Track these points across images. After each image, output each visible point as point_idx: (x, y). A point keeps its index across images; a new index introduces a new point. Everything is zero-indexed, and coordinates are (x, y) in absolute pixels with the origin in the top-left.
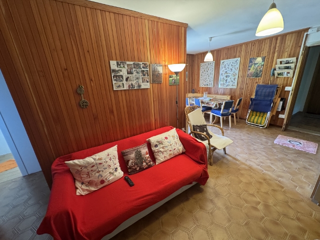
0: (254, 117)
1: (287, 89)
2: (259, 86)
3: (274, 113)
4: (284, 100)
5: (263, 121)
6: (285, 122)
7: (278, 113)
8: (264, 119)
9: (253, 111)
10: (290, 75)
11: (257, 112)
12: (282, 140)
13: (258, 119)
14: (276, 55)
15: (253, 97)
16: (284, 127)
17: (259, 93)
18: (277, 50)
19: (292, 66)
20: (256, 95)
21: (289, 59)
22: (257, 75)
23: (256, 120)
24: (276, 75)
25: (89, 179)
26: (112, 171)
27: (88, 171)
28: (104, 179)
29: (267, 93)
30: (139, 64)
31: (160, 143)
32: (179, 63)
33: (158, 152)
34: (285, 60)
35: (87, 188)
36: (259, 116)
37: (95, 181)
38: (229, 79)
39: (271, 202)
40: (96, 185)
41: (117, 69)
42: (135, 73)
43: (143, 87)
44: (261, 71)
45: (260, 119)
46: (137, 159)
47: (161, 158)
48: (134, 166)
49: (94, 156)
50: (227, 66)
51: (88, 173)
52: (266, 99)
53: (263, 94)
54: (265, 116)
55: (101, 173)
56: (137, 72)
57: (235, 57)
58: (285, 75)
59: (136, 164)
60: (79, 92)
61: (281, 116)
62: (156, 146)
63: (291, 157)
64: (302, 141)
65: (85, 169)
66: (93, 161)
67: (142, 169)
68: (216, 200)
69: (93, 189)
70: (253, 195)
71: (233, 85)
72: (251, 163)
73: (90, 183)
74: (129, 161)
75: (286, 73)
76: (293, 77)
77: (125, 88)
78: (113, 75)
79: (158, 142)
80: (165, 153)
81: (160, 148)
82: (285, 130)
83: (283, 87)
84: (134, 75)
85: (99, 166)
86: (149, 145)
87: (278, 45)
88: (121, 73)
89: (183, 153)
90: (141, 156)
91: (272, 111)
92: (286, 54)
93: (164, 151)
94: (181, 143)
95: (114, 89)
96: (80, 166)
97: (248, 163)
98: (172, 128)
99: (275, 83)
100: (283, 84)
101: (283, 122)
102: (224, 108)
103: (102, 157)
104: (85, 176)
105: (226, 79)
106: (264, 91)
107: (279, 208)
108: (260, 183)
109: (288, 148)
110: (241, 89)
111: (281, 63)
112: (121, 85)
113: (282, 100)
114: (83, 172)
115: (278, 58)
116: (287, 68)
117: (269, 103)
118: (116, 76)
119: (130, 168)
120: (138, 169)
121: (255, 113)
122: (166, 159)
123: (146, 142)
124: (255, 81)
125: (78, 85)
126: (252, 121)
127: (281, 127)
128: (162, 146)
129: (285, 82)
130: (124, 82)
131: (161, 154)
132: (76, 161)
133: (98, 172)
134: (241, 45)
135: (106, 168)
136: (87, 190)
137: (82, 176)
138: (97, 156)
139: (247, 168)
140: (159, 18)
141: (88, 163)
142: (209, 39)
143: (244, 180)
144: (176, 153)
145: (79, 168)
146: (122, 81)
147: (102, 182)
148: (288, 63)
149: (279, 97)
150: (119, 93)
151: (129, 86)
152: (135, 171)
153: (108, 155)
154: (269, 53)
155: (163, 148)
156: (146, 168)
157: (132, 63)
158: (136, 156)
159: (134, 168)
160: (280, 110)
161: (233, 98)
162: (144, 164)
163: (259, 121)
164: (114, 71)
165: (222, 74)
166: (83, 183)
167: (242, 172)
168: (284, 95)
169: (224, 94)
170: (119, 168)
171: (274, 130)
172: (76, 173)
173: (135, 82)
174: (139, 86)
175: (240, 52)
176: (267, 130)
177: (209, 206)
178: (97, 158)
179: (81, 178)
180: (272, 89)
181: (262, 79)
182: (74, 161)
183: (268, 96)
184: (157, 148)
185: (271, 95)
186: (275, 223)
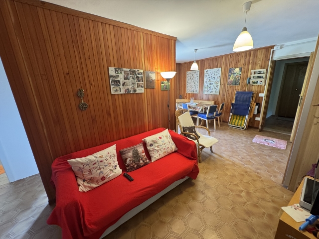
0: (235, 120)
1: (261, 95)
2: (238, 93)
3: (252, 116)
4: (259, 104)
5: (243, 123)
6: (260, 124)
7: (255, 116)
8: (243, 121)
9: (234, 114)
10: (263, 84)
11: (237, 115)
12: (259, 139)
13: (238, 122)
14: (250, 66)
15: (234, 102)
16: (260, 128)
17: (238, 99)
18: (251, 62)
19: (264, 75)
20: (236, 100)
21: (261, 70)
22: (236, 83)
23: (236, 123)
24: (251, 83)
25: (91, 176)
26: (112, 169)
27: (90, 168)
28: (105, 176)
29: (245, 99)
30: (134, 71)
31: (155, 142)
32: (169, 71)
33: (153, 150)
34: (257, 70)
35: (89, 185)
36: (239, 119)
37: (96, 178)
38: (212, 86)
39: (251, 190)
40: (97, 182)
41: (115, 75)
42: (131, 79)
43: (138, 92)
44: (239, 80)
45: (240, 121)
46: (134, 157)
47: (156, 156)
48: (132, 164)
49: (95, 155)
50: (210, 75)
51: (90, 170)
52: (244, 104)
53: (241, 99)
54: (244, 118)
55: (102, 170)
56: (133, 78)
57: (217, 67)
58: (258, 84)
59: (133, 162)
60: (79, 95)
61: (257, 119)
62: (151, 145)
63: (266, 152)
64: (275, 140)
65: (87, 167)
66: (95, 159)
67: (139, 167)
68: (206, 191)
69: (94, 185)
70: (237, 185)
71: (216, 92)
72: (234, 159)
73: (92, 180)
74: (126, 159)
75: (259, 82)
76: (265, 85)
77: (122, 93)
78: (111, 80)
79: (153, 141)
80: (160, 151)
81: (155, 147)
82: (261, 130)
83: (258, 94)
84: (130, 80)
85: (100, 163)
86: (145, 144)
87: (251, 58)
88: (118, 79)
89: (175, 152)
90: (138, 154)
91: (250, 115)
92: (258, 65)
93: (158, 150)
94: (173, 142)
95: (112, 93)
96: (82, 164)
97: (232, 159)
98: (164, 130)
99: (250, 90)
100: (257, 91)
101: (259, 123)
102: (209, 112)
103: (103, 155)
104: (86, 173)
105: (210, 86)
106: (242, 97)
107: (258, 194)
108: (243, 175)
109: (264, 146)
110: (223, 95)
111: (255, 73)
112: (119, 89)
113: (257, 104)
114: (85, 170)
115: (252, 69)
116: (260, 77)
117: (247, 107)
118: (114, 81)
119: (128, 166)
120: (135, 166)
121: (235, 116)
122: (161, 157)
123: (141, 141)
124: (234, 89)
125: (78, 88)
126: (233, 123)
127: (258, 128)
128: (156, 145)
129: (259, 90)
130: (121, 86)
131: (156, 153)
132: (79, 159)
133: (99, 169)
134: (221, 57)
135: (107, 166)
136: (89, 187)
137: (84, 173)
138: (98, 154)
139: (231, 163)
140: (153, 32)
141: (90, 161)
142: (194, 51)
143: (228, 173)
144: (169, 151)
145: (82, 166)
146: (119, 86)
147: (103, 178)
148: (260, 73)
149: (255, 102)
150: (117, 97)
151: (126, 91)
152: (132, 169)
153: (108, 153)
154: (245, 64)
155: (158, 147)
156: (143, 166)
157: (128, 70)
158: (133, 154)
159: (132, 165)
160: (256, 113)
161: (217, 103)
162: (141, 161)
163: (240, 123)
164: (112, 76)
165: (206, 82)
166: (84, 180)
167: (227, 167)
168: (259, 100)
169: (208, 100)
170: (118, 166)
171: (252, 131)
172: (78, 170)
173: (131, 87)
174: (135, 91)
175: (221, 63)
176: (246, 131)
177: (201, 197)
178: (98, 156)
179: (83, 175)
180: (249, 95)
181: (240, 86)
182: (76, 159)
183: (246, 101)
184: (152, 147)
185: (248, 100)
186: (256, 206)
